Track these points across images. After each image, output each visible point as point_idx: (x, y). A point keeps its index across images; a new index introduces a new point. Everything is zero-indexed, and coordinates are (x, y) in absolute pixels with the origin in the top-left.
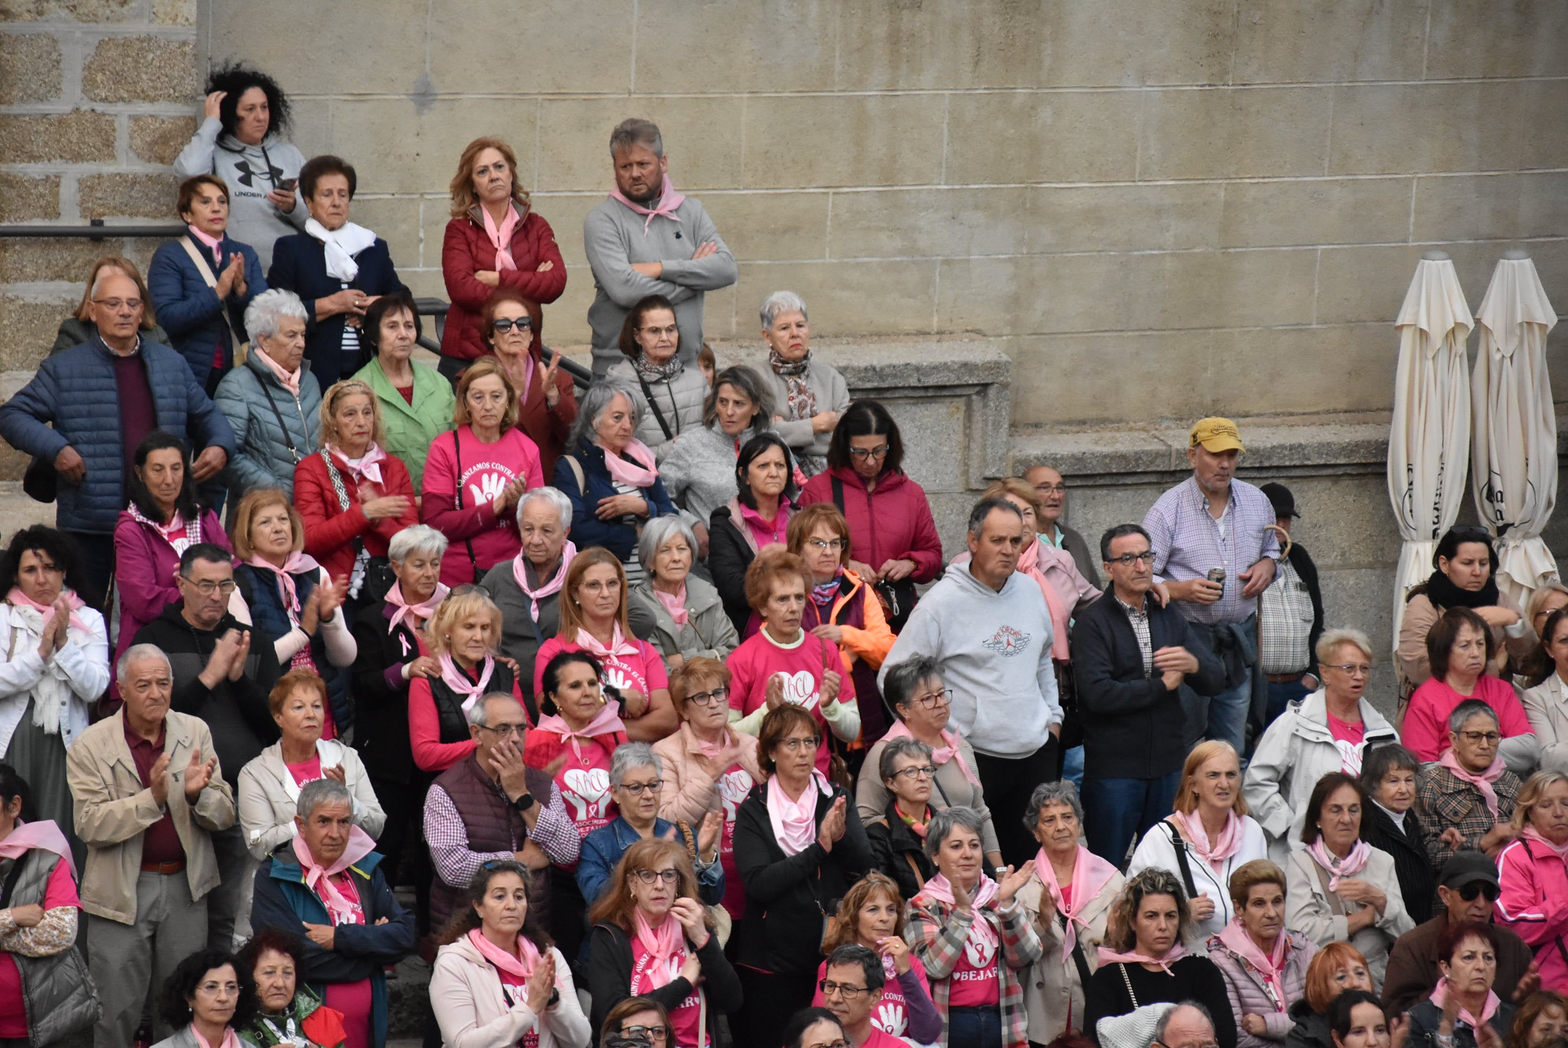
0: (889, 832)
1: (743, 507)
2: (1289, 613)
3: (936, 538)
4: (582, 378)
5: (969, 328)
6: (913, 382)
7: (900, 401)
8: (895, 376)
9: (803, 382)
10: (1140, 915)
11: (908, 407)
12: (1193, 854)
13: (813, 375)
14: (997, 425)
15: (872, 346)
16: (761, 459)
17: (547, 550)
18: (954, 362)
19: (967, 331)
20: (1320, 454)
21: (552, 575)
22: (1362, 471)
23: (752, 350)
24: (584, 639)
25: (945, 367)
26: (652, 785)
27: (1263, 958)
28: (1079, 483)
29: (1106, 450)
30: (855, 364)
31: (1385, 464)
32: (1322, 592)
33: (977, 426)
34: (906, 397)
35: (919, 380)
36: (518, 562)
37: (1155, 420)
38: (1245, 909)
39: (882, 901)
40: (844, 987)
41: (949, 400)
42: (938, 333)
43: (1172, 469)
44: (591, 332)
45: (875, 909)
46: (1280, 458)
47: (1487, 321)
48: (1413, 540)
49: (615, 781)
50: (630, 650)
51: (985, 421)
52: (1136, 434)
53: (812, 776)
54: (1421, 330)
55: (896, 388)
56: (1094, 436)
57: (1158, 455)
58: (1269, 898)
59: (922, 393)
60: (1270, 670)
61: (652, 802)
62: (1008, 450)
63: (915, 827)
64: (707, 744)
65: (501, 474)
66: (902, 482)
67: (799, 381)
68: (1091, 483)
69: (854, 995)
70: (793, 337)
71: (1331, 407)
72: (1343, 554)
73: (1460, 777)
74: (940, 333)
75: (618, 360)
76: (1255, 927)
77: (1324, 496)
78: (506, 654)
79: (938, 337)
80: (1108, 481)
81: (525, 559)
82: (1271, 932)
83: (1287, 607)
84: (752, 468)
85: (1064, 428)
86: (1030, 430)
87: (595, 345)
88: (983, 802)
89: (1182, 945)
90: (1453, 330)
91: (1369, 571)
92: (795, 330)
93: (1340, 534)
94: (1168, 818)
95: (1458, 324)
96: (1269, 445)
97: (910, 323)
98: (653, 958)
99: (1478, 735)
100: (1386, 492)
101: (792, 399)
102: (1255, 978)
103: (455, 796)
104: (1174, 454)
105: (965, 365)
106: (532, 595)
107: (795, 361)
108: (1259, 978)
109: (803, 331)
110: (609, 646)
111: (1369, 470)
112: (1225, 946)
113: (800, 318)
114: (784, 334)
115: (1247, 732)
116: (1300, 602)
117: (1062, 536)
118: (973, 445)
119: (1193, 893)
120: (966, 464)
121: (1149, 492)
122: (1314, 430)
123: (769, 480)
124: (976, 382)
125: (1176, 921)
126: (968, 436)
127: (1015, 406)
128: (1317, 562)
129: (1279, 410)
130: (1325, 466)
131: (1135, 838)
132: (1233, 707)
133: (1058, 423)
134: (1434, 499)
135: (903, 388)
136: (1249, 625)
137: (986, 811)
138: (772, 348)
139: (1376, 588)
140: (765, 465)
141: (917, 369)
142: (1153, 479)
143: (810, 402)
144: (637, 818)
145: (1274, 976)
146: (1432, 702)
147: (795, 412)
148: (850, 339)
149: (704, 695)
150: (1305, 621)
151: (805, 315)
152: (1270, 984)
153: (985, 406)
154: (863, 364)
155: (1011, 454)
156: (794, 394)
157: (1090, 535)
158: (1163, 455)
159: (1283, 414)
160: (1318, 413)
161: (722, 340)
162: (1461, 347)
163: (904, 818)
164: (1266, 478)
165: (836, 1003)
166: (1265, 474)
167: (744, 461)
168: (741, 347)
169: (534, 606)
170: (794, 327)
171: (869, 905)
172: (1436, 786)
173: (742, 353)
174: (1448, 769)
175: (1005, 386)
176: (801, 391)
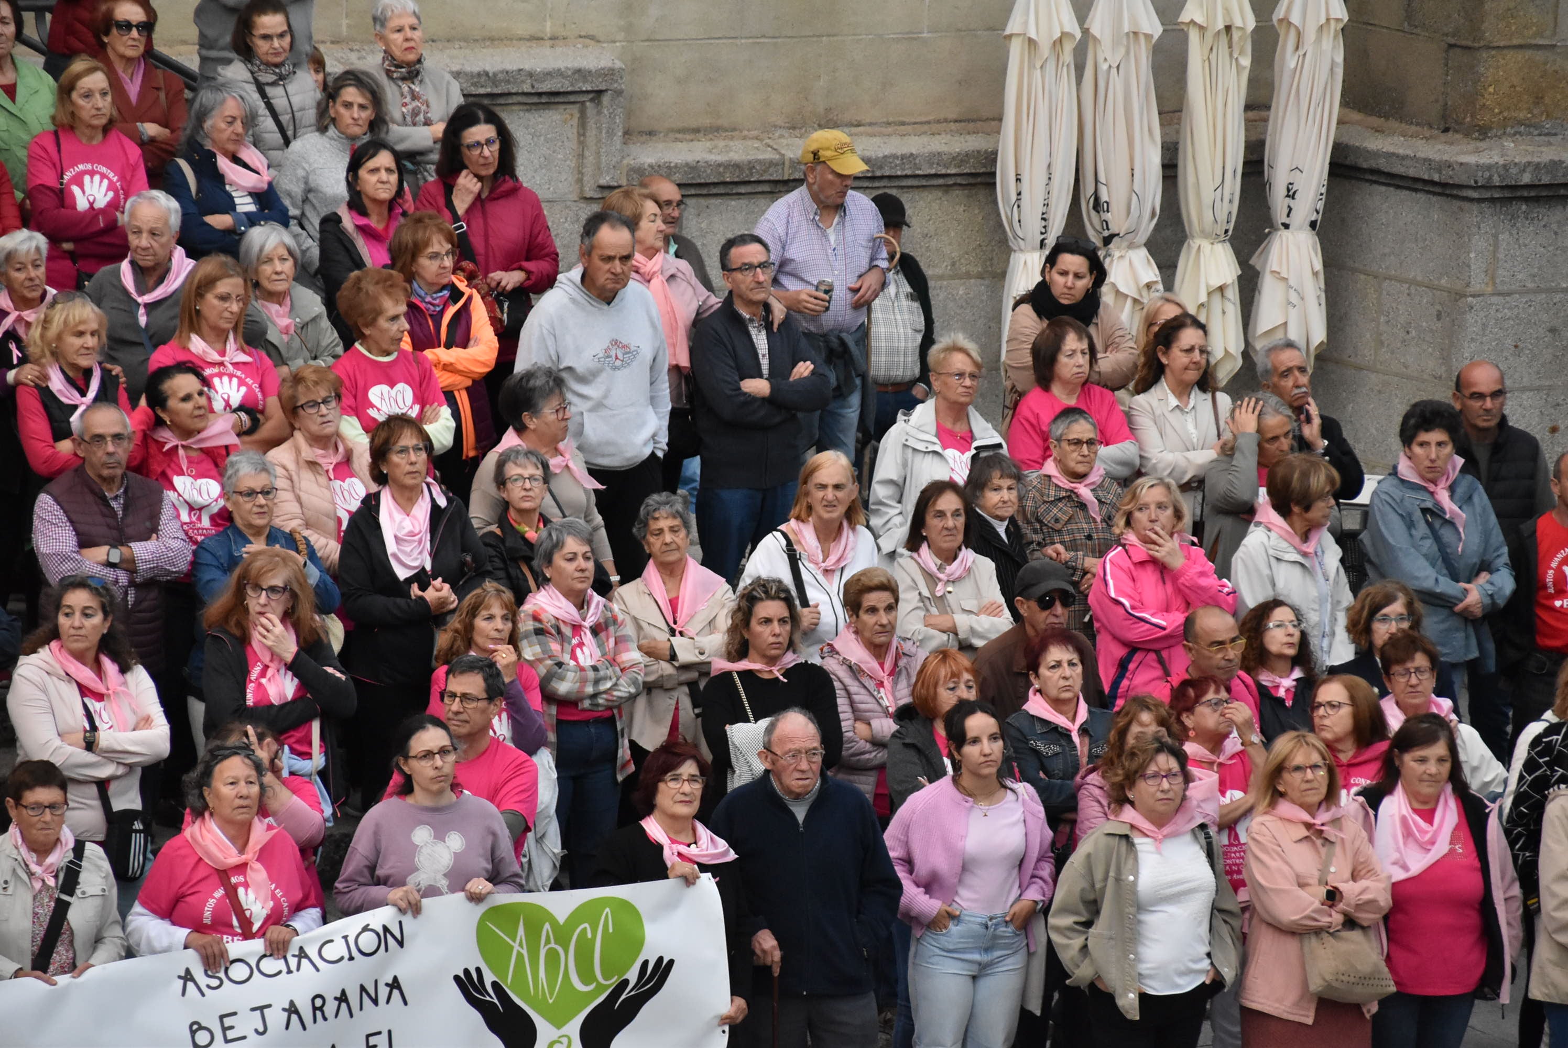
0: (502, 540)
1: (354, 214)
2: (900, 323)
3: (552, 244)
4: (191, 80)
5: (583, 34)
6: (527, 88)
7: (515, 108)
8: (508, 82)
9: (416, 88)
10: (754, 623)
11: (521, 114)
12: (806, 563)
13: (427, 80)
14: (611, 133)
15: (485, 51)
16: (371, 164)
17: (155, 255)
18: (567, 68)
19: (580, 37)
20: (931, 165)
21: (161, 280)
22: (972, 180)
23: (363, 53)
24: (197, 345)
25: (559, 73)
26: (266, 492)
27: (874, 664)
28: (693, 192)
29: (720, 158)
30: (468, 68)
31: (993, 174)
32: (933, 302)
33: (591, 132)
34: (520, 104)
35: (533, 87)
36: (125, 266)
37: (768, 128)
38: (858, 616)
39: (497, 610)
40: (465, 697)
41: (563, 107)
42: (551, 39)
43: (786, 178)
44: (197, 33)
45: (491, 618)
46: (891, 168)
47: (1095, 30)
48: (1021, 250)
49: (227, 489)
50: (243, 358)
51: (599, 129)
52: (749, 143)
53: (424, 486)
54: (1030, 40)
55: (509, 94)
56: (708, 144)
57: (772, 164)
58: (881, 606)
59: (535, 100)
60: (881, 380)
61: (265, 509)
62: (623, 157)
63: (527, 535)
64: (321, 452)
65: (103, 176)
66: (516, 190)
67: (413, 87)
68: (705, 192)
69: (474, 705)
70: (407, 40)
71: (942, 116)
72: (953, 264)
73: (1061, 484)
74: (553, 38)
75: (229, 62)
76: (867, 634)
77: (935, 206)
78: (113, 360)
79: (551, 42)
80: (721, 190)
81: (133, 263)
82: (882, 639)
83: (898, 317)
84: (362, 173)
85: (679, 136)
86: (645, 137)
87: (202, 46)
88: (596, 510)
89: (794, 652)
90: (1060, 40)
91: (979, 281)
92: (409, 33)
93: (950, 244)
94: (781, 527)
95: (1063, 34)
96: (881, 155)
97: (522, 28)
98: (266, 667)
99: (1078, 442)
100: (995, 202)
101: (405, 105)
102: (866, 684)
103: (65, 505)
104: (787, 163)
105: (579, 71)
106: (140, 300)
107: (409, 64)
108: (871, 685)
109: (417, 35)
110: (223, 353)
111: (979, 180)
112: (838, 653)
113: (414, 21)
114: (398, 37)
115: (857, 441)
116: (911, 312)
117: (676, 246)
118: (587, 153)
119: (805, 603)
120: (580, 172)
121: (762, 201)
122: (925, 139)
123: (379, 186)
124: (589, 88)
125: (788, 627)
126: (582, 143)
127: (629, 114)
128: (928, 272)
129: (891, 119)
130: (936, 176)
131: (749, 547)
132: (844, 417)
133: (672, 130)
134: (1041, 209)
135: (516, 94)
136: (859, 334)
137: (599, 519)
138: (385, 52)
139: (984, 298)
140: (376, 170)
141: (531, 75)
142: (766, 188)
143: (424, 108)
144: (250, 526)
145: (886, 683)
146: (1037, 411)
147: (408, 119)
148: (462, 44)
149: (316, 404)
150: (916, 331)
151: (418, 18)
152: (882, 690)
153: (599, 113)
154: (476, 69)
155: (625, 162)
156: (408, 100)
157: (703, 245)
158: (777, 165)
159: (895, 123)
160: (928, 122)
161: (332, 42)
162: (1068, 56)
163: (516, 526)
164: (878, 188)
165: (457, 713)
166: (877, 184)
167: (354, 167)
168: (351, 50)
169: (142, 311)
170: (407, 29)
171: (484, 613)
172: (1037, 495)
173: (353, 57)
174: (1049, 477)
175: (619, 93)
176: (415, 96)
